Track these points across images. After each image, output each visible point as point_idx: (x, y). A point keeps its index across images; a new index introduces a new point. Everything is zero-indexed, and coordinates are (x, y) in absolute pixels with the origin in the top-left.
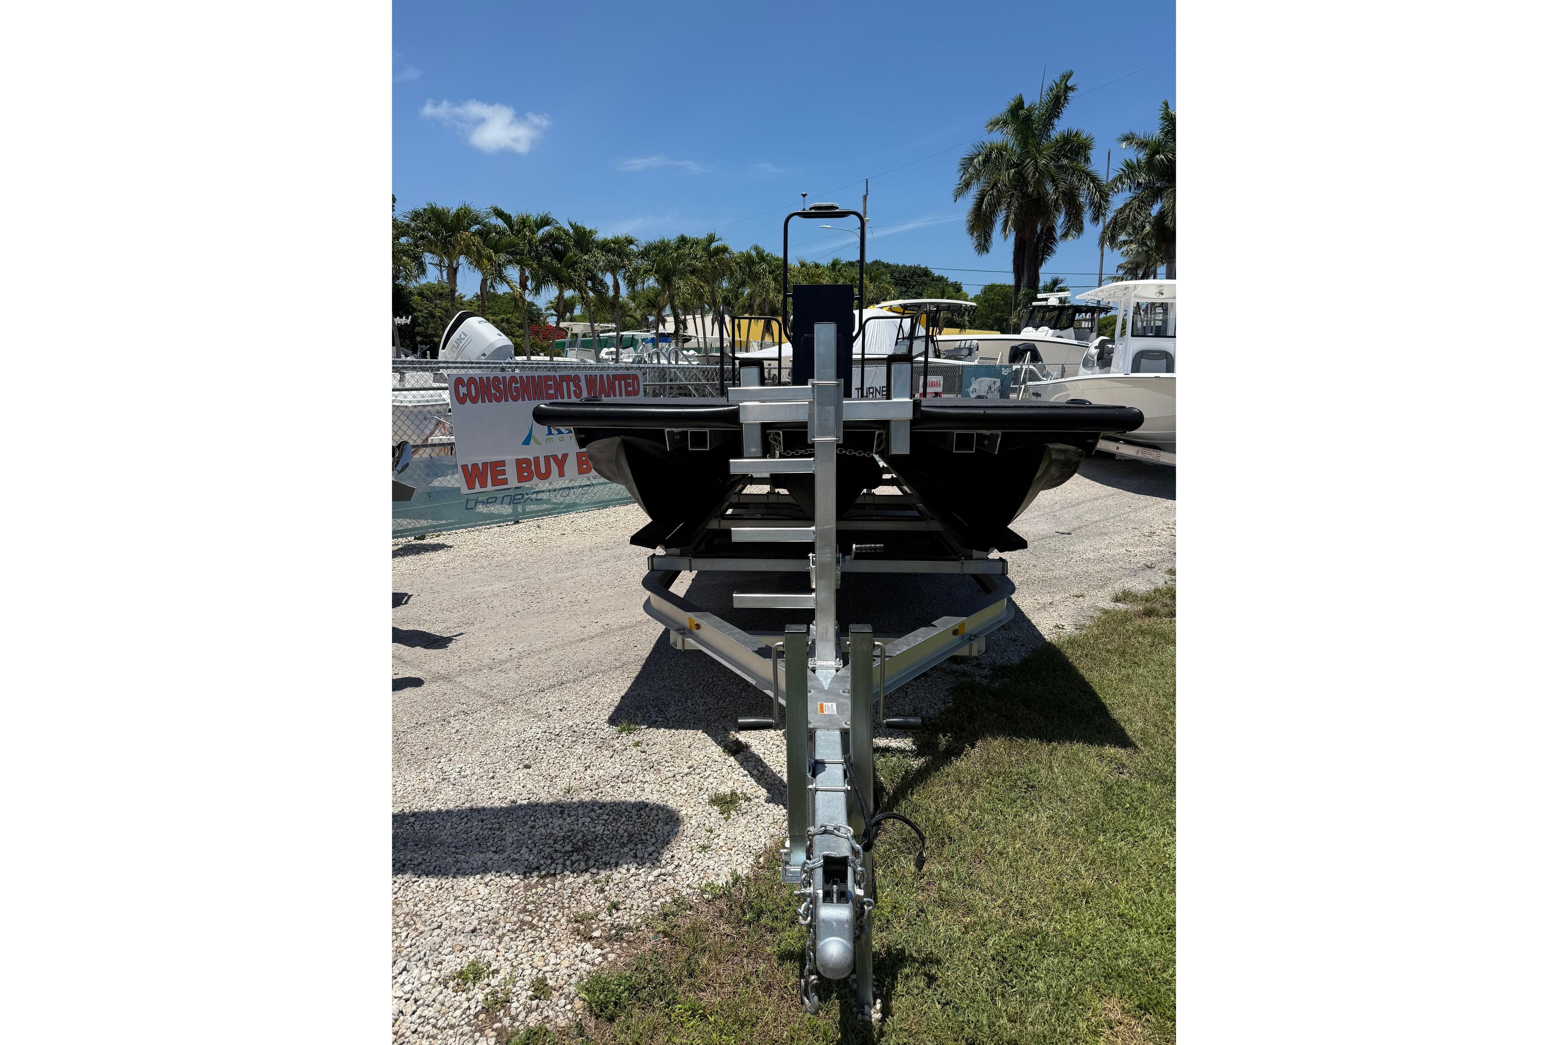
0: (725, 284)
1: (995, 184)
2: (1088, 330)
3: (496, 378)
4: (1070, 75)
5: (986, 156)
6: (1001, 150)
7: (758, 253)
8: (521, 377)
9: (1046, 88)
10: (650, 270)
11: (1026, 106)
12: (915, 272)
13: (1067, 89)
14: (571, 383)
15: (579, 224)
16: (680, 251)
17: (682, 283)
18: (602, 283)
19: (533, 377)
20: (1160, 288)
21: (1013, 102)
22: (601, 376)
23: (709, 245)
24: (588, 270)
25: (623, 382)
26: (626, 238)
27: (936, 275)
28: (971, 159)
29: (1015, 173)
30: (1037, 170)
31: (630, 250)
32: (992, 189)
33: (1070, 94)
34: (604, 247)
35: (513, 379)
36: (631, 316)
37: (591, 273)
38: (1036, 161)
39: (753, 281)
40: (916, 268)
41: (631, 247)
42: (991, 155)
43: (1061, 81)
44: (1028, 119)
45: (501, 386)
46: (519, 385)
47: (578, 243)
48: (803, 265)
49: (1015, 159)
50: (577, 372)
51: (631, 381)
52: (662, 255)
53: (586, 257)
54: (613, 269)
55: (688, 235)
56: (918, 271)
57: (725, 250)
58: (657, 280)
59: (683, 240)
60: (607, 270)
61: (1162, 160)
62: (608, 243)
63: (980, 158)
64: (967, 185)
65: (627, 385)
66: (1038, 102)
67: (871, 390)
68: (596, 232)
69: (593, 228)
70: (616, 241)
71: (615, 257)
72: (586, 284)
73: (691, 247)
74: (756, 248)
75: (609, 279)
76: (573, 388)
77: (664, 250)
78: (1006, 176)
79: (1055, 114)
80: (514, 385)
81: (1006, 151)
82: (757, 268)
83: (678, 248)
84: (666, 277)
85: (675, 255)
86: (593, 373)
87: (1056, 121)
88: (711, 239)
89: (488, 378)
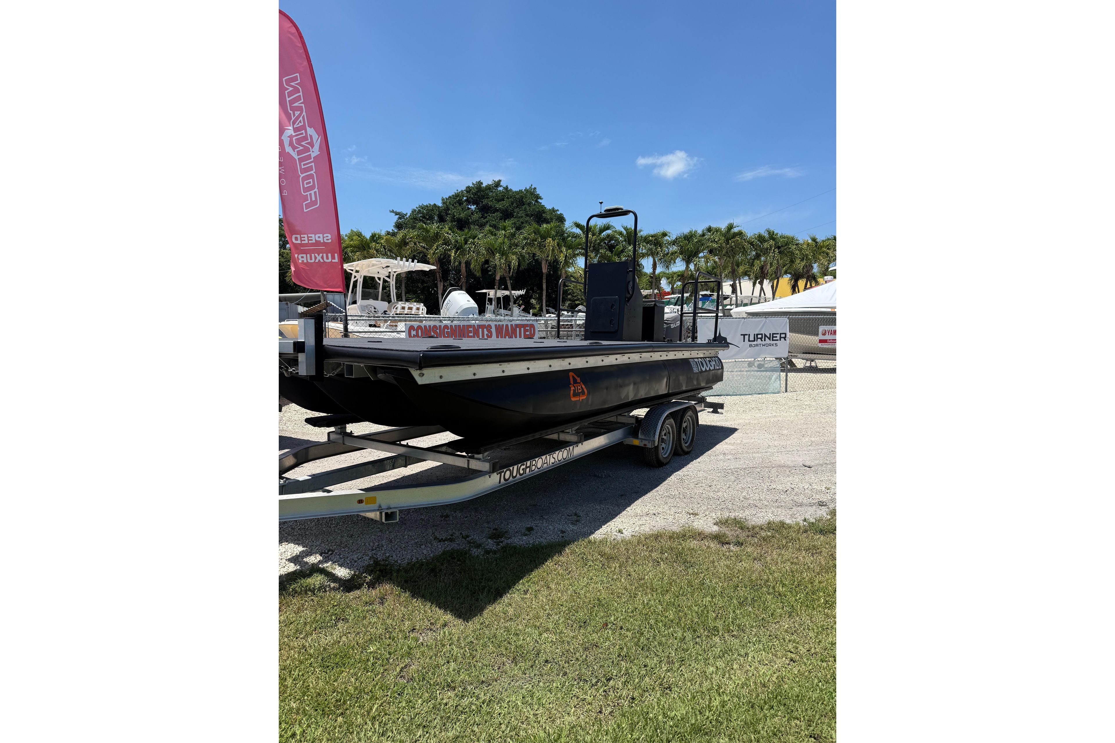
3: (435, 326)
8: (451, 326)
14: (485, 330)
16: (704, 237)
19: (459, 326)
22: (507, 325)
23: (730, 231)
25: (522, 329)
26: (661, 232)
31: (665, 240)
34: (646, 240)
35: (446, 327)
41: (667, 238)
45: (438, 331)
46: (449, 330)
47: (628, 239)
50: (490, 323)
51: (529, 328)
54: (652, 255)
55: (713, 226)
57: (740, 233)
59: (709, 230)
65: (525, 331)
67: (760, 336)
76: (486, 332)
80: (446, 330)
86: (501, 323)
88: (730, 227)
89: (430, 326)
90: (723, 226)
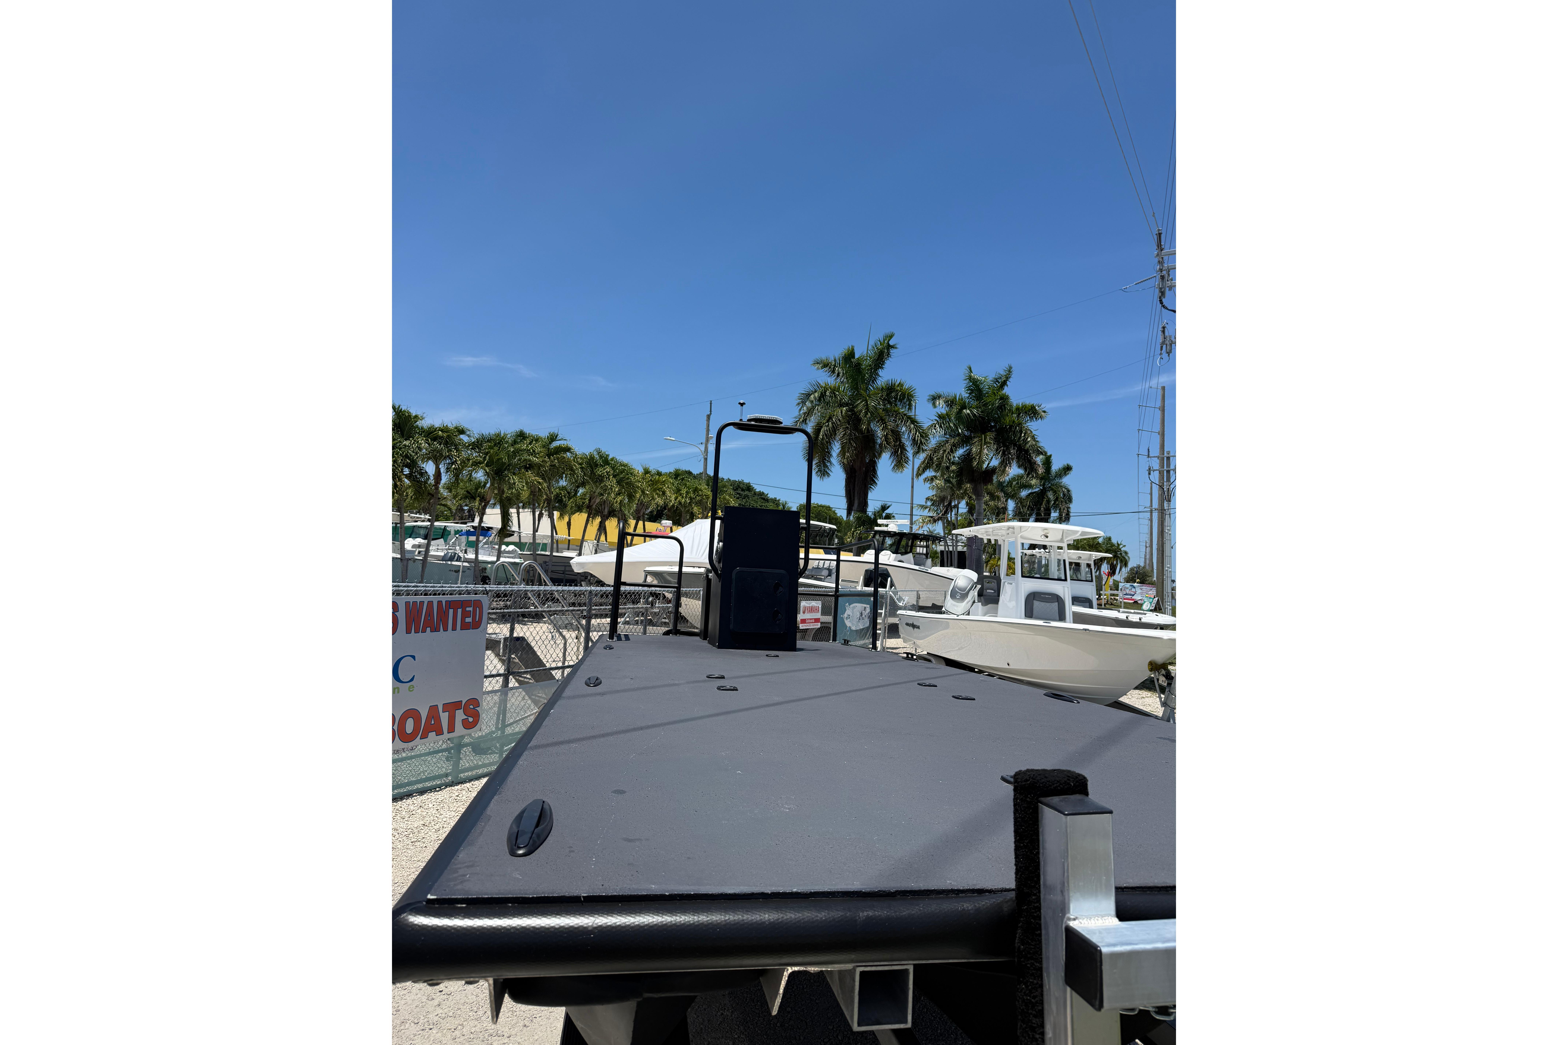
0: (563, 483)
1: (830, 418)
2: (924, 557)
4: (891, 336)
5: (822, 393)
6: (834, 390)
7: (601, 457)
9: (872, 343)
10: (480, 463)
11: (857, 356)
12: (739, 486)
13: (889, 347)
15: (404, 408)
16: (518, 446)
17: (516, 478)
18: (423, 473)
20: (1046, 531)
21: (846, 351)
22: (430, 603)
23: (550, 443)
24: (407, 456)
25: (460, 611)
26: (456, 428)
27: (757, 490)
28: (809, 395)
29: (848, 411)
30: (868, 410)
31: (460, 440)
32: (828, 421)
33: (892, 351)
34: (431, 434)
36: (445, 505)
37: (409, 459)
38: (867, 402)
39: (595, 482)
40: (740, 482)
41: (462, 436)
42: (825, 393)
43: (884, 341)
44: (858, 365)
47: (399, 427)
48: (647, 472)
49: (846, 399)
51: (471, 609)
52: (496, 448)
53: (407, 443)
54: (437, 458)
55: (527, 431)
56: (741, 486)
57: (568, 449)
58: (487, 474)
59: (522, 435)
60: (429, 459)
61: (968, 414)
62: (435, 431)
63: (816, 395)
64: (807, 416)
65: (465, 615)
66: (865, 352)
68: (423, 418)
69: (419, 413)
70: (445, 430)
71: (442, 445)
72: (402, 471)
73: (530, 443)
74: (599, 452)
75: (430, 468)
77: (499, 443)
78: (840, 413)
79: (879, 366)
81: (838, 392)
82: (599, 471)
83: (515, 442)
84: (498, 472)
85: (512, 450)
86: (418, 598)
87: (880, 372)
88: (553, 438)
90: (544, 434)
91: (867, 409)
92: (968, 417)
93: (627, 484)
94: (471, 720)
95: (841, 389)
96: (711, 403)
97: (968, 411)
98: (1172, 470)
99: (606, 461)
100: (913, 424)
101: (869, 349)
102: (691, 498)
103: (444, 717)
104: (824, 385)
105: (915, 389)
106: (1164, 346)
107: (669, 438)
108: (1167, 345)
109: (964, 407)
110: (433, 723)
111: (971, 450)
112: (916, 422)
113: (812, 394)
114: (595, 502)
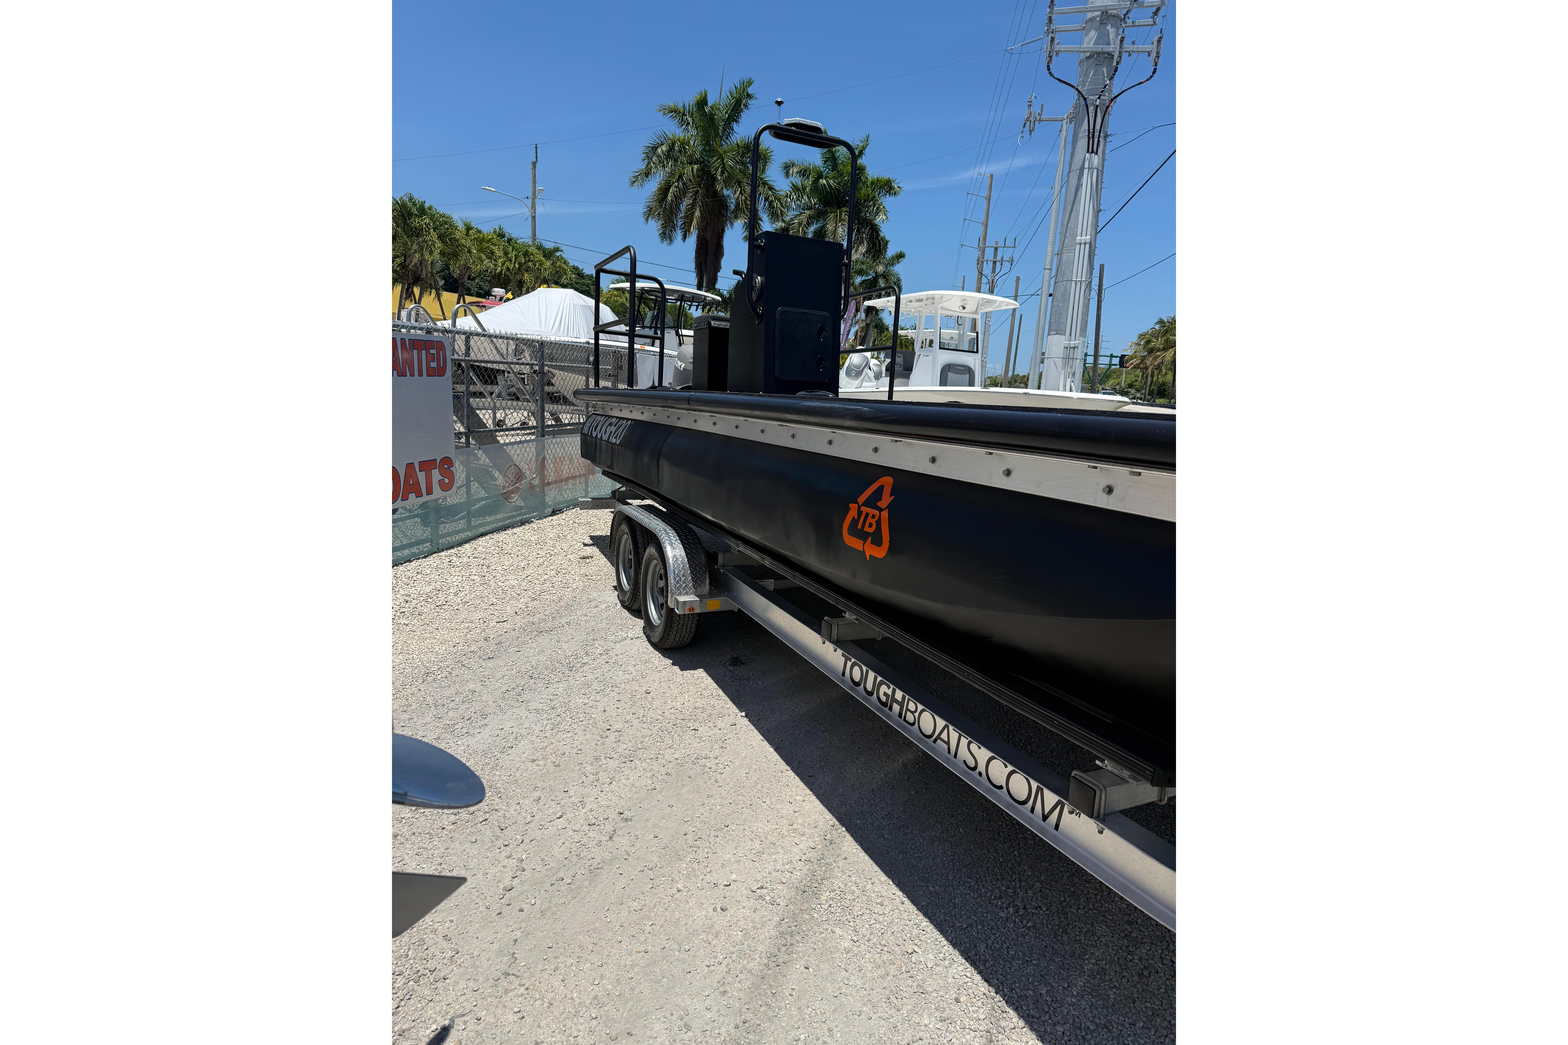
1: (680, 177)
4: (750, 83)
5: (669, 147)
6: (684, 144)
9: (727, 89)
11: (710, 104)
13: (747, 96)
20: (965, 302)
21: (699, 97)
28: (654, 149)
29: (698, 170)
30: (724, 171)
32: (677, 180)
33: (750, 101)
38: (722, 160)
42: (673, 147)
43: (742, 88)
44: (711, 114)
48: (469, 228)
49: (698, 155)
51: (435, 352)
61: (824, 185)
63: (664, 148)
64: (647, 174)
65: (431, 358)
66: (720, 100)
78: (690, 171)
79: (735, 119)
81: (688, 146)
87: (735, 126)
91: (724, 168)
92: (824, 188)
93: (450, 239)
94: (447, 481)
95: (692, 143)
96: (536, 148)
97: (824, 181)
98: (999, 261)
99: (423, 211)
100: (770, 190)
101: (722, 97)
102: (520, 264)
103: (421, 477)
104: (671, 137)
105: (772, 152)
106: (1028, 123)
107: (487, 188)
108: (1031, 122)
109: (820, 176)
110: (411, 483)
111: (824, 226)
112: (773, 188)
113: (658, 147)
114: (411, 262)
